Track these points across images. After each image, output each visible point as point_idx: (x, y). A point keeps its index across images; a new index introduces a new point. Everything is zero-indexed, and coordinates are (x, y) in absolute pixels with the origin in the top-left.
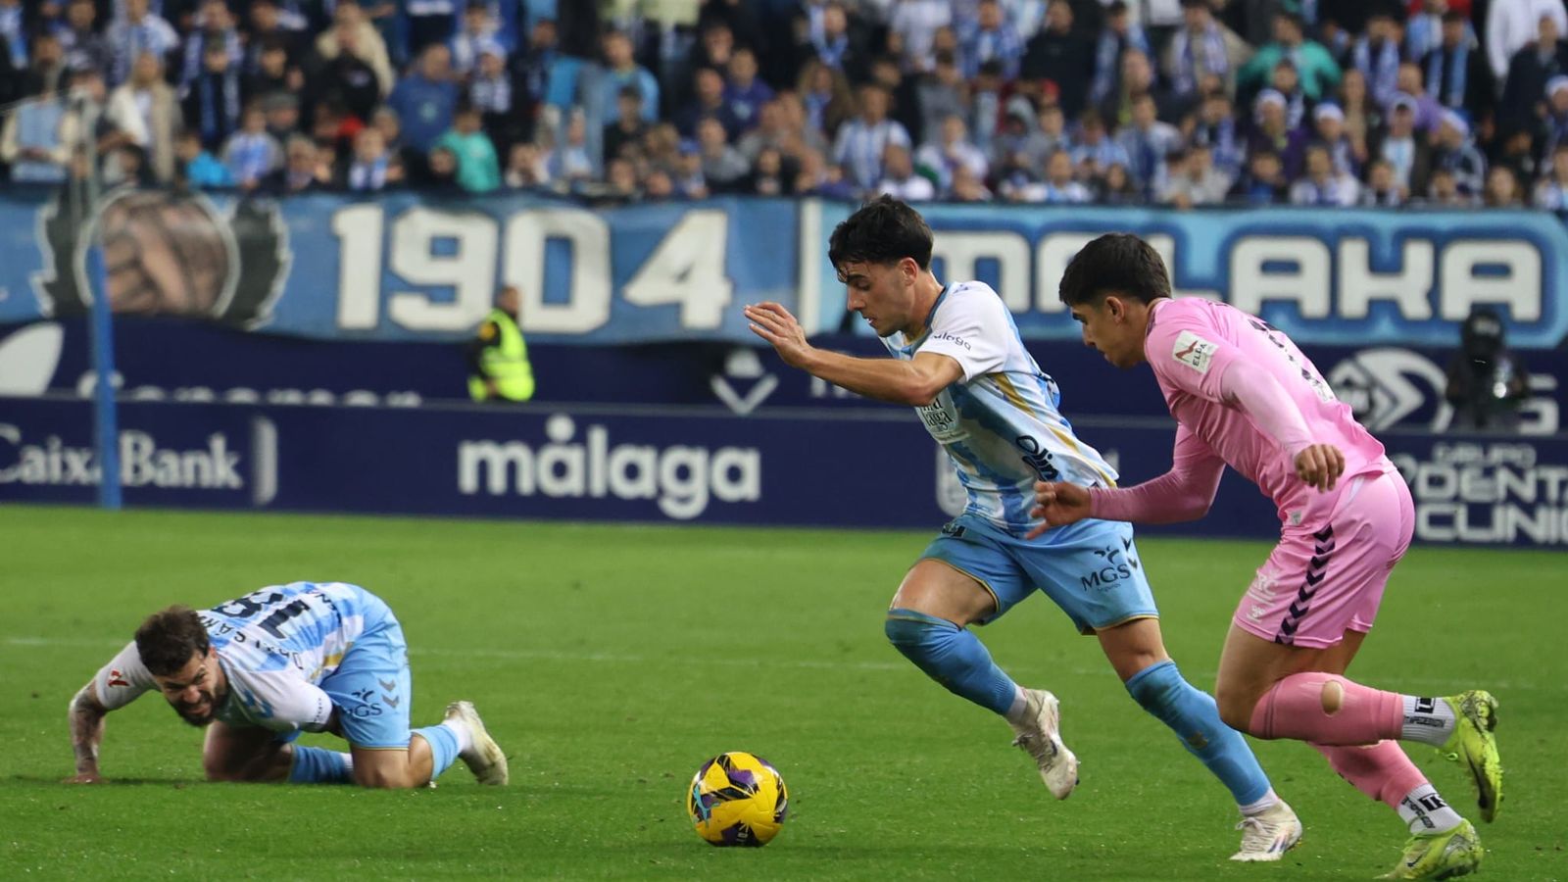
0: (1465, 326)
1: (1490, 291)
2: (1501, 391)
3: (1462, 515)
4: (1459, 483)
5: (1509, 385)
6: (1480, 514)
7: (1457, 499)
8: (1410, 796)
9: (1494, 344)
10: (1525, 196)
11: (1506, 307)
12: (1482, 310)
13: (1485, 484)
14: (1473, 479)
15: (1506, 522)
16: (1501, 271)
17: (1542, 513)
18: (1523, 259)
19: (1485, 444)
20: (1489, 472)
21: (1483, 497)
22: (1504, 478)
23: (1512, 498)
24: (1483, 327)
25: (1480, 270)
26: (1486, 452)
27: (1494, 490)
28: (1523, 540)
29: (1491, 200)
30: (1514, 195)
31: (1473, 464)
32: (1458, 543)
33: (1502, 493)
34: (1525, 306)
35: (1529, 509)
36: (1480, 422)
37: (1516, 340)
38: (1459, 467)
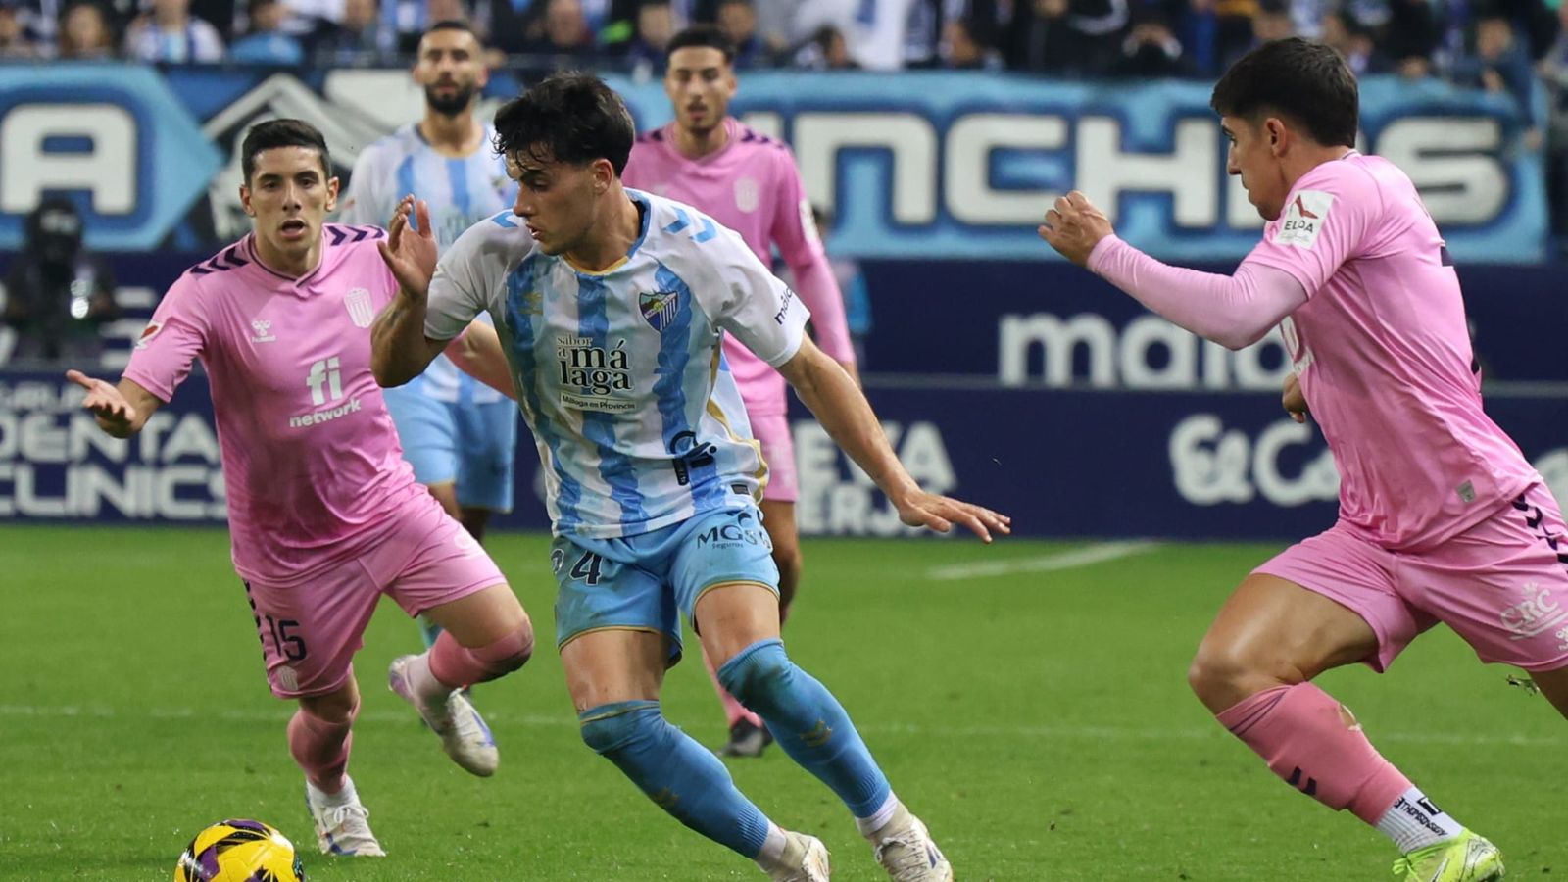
0: (30, 222)
1: (67, 172)
2: (79, 308)
3: (24, 479)
4: (19, 435)
5: (90, 300)
6: (51, 479)
7: (19, 458)
8: (1405, 796)
9: (71, 244)
10: (115, 44)
11: (88, 194)
12: (55, 199)
13: (58, 436)
14: (41, 429)
15: (86, 488)
16: (82, 145)
17: (133, 476)
18: (111, 128)
19: (59, 383)
20: (63, 421)
21: (56, 455)
22: (84, 429)
23: (95, 456)
24: (54, 222)
25: (54, 145)
26: (59, 394)
27: (67, 445)
28: (109, 513)
29: (68, 49)
30: (100, 43)
31: (41, 409)
32: (20, 518)
33: (78, 449)
34: (114, 193)
35: (116, 472)
36: (52, 353)
37: (99, 240)
38: (22, 414)
